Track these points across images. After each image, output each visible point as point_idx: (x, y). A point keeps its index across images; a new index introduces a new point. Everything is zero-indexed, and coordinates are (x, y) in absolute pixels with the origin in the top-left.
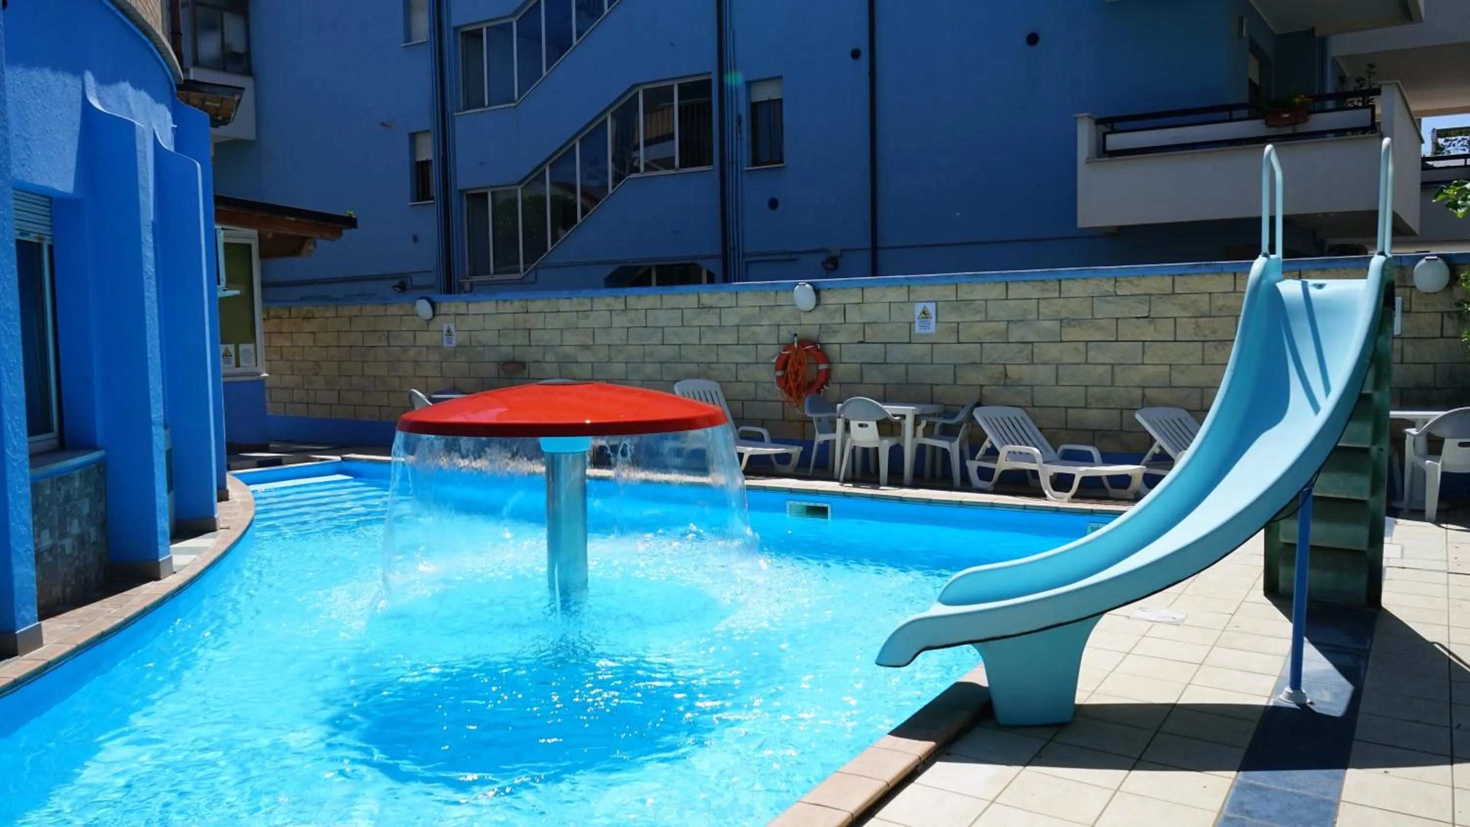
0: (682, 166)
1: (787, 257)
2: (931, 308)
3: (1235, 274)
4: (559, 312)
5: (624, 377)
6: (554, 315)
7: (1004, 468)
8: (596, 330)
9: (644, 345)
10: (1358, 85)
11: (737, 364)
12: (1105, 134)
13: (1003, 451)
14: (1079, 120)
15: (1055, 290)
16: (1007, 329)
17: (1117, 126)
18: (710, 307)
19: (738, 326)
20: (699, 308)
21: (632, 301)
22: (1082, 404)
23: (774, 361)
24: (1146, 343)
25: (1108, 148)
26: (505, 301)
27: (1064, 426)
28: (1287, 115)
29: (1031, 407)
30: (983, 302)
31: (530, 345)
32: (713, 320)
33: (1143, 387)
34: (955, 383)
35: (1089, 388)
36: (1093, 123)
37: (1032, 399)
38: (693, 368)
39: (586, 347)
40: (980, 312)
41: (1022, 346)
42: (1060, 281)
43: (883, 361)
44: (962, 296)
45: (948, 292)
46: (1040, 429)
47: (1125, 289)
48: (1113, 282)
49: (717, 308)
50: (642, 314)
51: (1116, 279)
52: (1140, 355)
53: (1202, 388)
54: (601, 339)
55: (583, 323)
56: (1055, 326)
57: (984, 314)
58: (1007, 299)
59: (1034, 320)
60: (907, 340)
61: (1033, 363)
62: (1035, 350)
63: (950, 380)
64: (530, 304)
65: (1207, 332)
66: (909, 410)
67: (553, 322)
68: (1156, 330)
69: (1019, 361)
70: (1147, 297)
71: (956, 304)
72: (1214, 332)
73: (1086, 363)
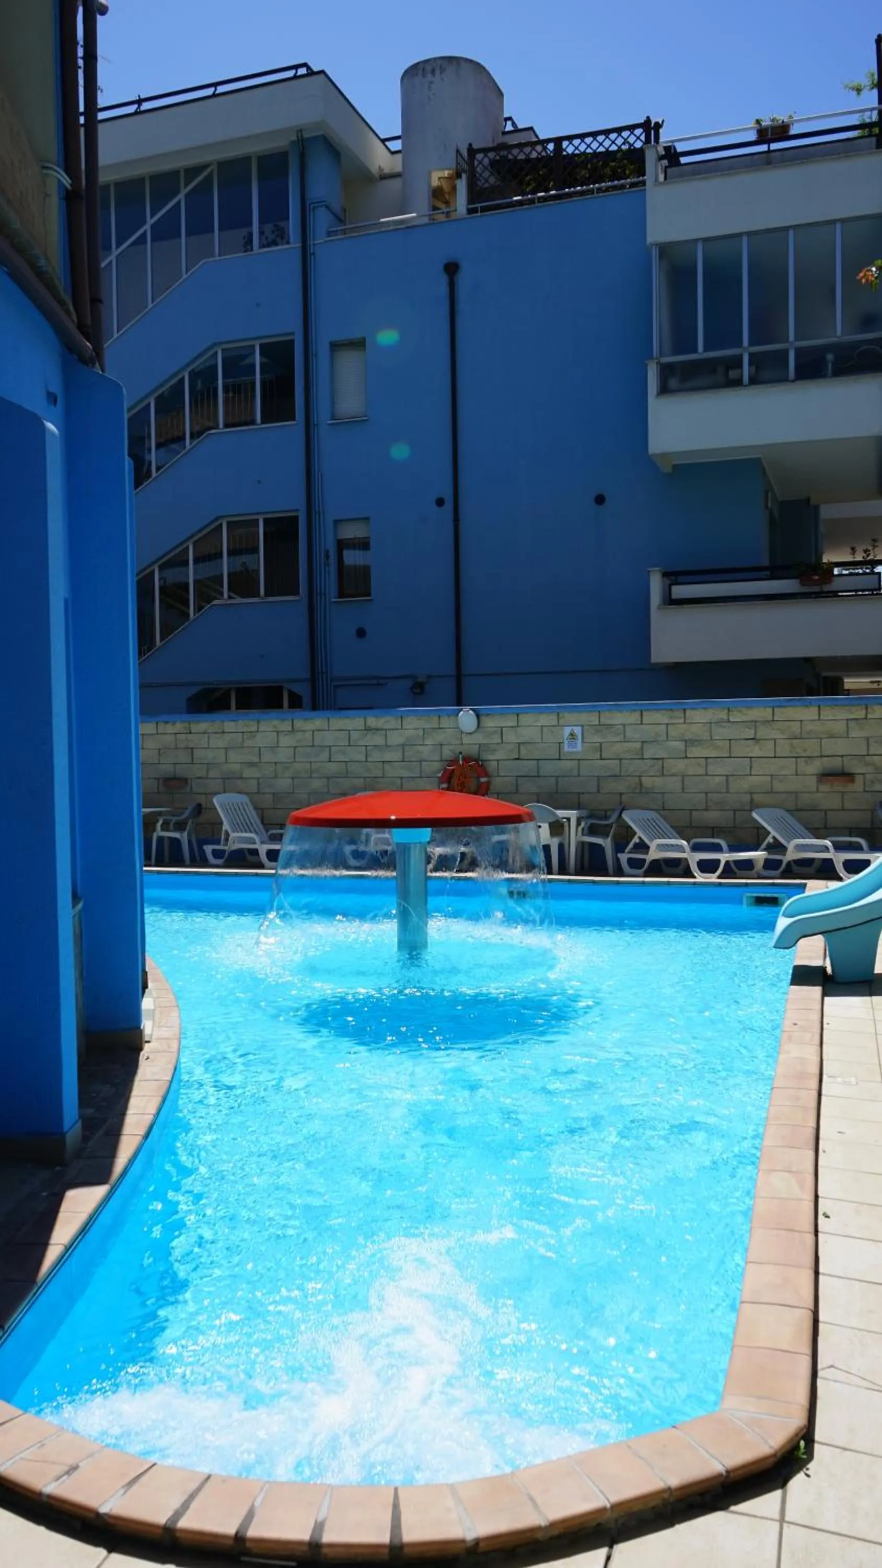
0: (266, 595)
1: (375, 682)
2: (577, 731)
3: (819, 707)
4: (223, 732)
5: (291, 790)
6: (218, 736)
7: (653, 858)
8: (262, 749)
9: (311, 762)
10: (865, 555)
11: (402, 778)
12: (670, 585)
13: (653, 845)
14: (651, 573)
15: (680, 718)
16: (642, 748)
17: (680, 579)
18: (377, 729)
19: (403, 745)
20: (365, 730)
21: (298, 724)
22: (704, 807)
23: (440, 775)
24: (753, 759)
25: (674, 596)
26: (167, 722)
27: (688, 824)
28: (817, 577)
29: (663, 810)
30: (621, 727)
31: (192, 763)
32: (378, 740)
33: (751, 793)
34: (599, 792)
35: (709, 795)
36: (661, 575)
37: (663, 804)
38: (360, 782)
39: (252, 764)
40: (619, 734)
41: (655, 761)
42: (685, 710)
43: (536, 774)
44: (603, 721)
45: (593, 719)
46: (672, 827)
47: (736, 717)
48: (726, 711)
49: (382, 729)
50: (308, 735)
51: (729, 709)
52: (748, 768)
53: (796, 793)
54: (267, 757)
55: (249, 743)
56: (680, 745)
57: (622, 736)
58: (642, 724)
59: (663, 741)
60: (557, 757)
61: (663, 775)
62: (665, 765)
63: (594, 790)
64: (192, 726)
65: (799, 750)
66: (573, 814)
67: (218, 742)
68: (761, 749)
69: (652, 774)
70: (754, 724)
71: (599, 728)
72: (805, 750)
73: (707, 775)
